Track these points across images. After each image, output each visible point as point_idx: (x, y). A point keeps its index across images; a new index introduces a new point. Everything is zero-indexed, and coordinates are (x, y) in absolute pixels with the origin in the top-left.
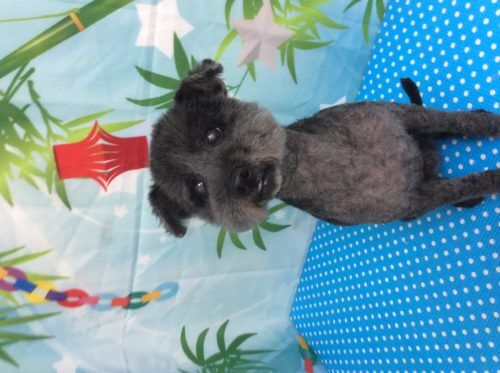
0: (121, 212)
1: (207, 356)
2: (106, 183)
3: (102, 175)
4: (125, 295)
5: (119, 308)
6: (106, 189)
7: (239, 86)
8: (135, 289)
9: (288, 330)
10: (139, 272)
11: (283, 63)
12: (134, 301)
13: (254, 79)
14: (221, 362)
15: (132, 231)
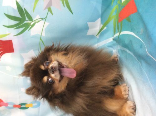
5: (17, 108)
7: (46, 18)
11: (64, 7)
12: (22, 106)
13: (52, 14)
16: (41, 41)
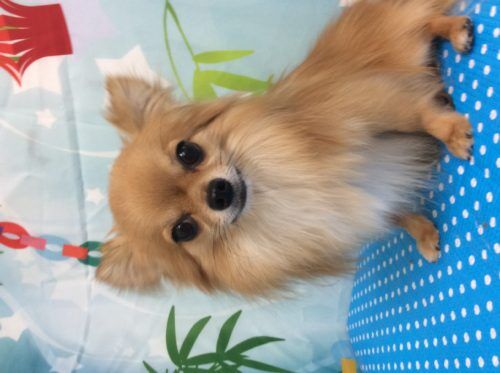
0: (47, 119)
1: (194, 353)
2: (18, 74)
3: (9, 60)
4: (78, 242)
5: (74, 260)
6: (19, 82)
8: (91, 238)
9: (335, 346)
10: (90, 214)
12: (93, 254)
14: (207, 367)
15: (68, 150)
16: (168, 12)
